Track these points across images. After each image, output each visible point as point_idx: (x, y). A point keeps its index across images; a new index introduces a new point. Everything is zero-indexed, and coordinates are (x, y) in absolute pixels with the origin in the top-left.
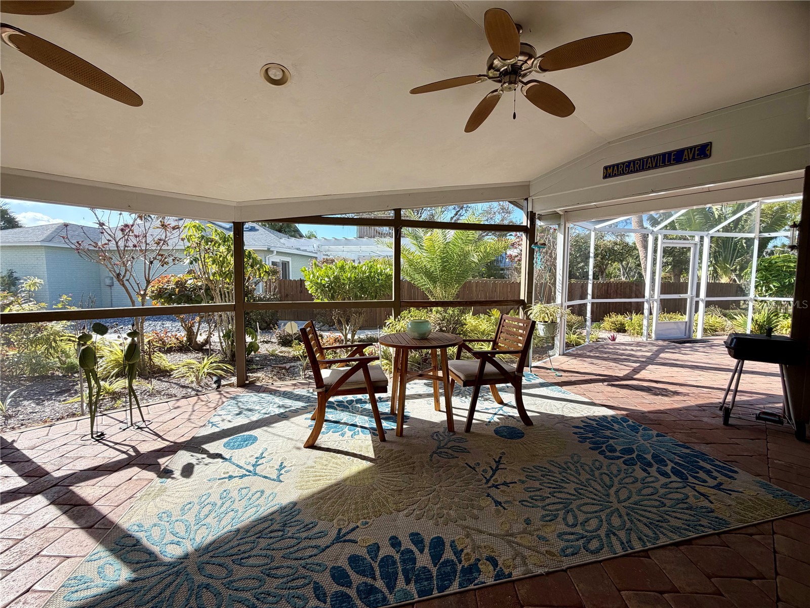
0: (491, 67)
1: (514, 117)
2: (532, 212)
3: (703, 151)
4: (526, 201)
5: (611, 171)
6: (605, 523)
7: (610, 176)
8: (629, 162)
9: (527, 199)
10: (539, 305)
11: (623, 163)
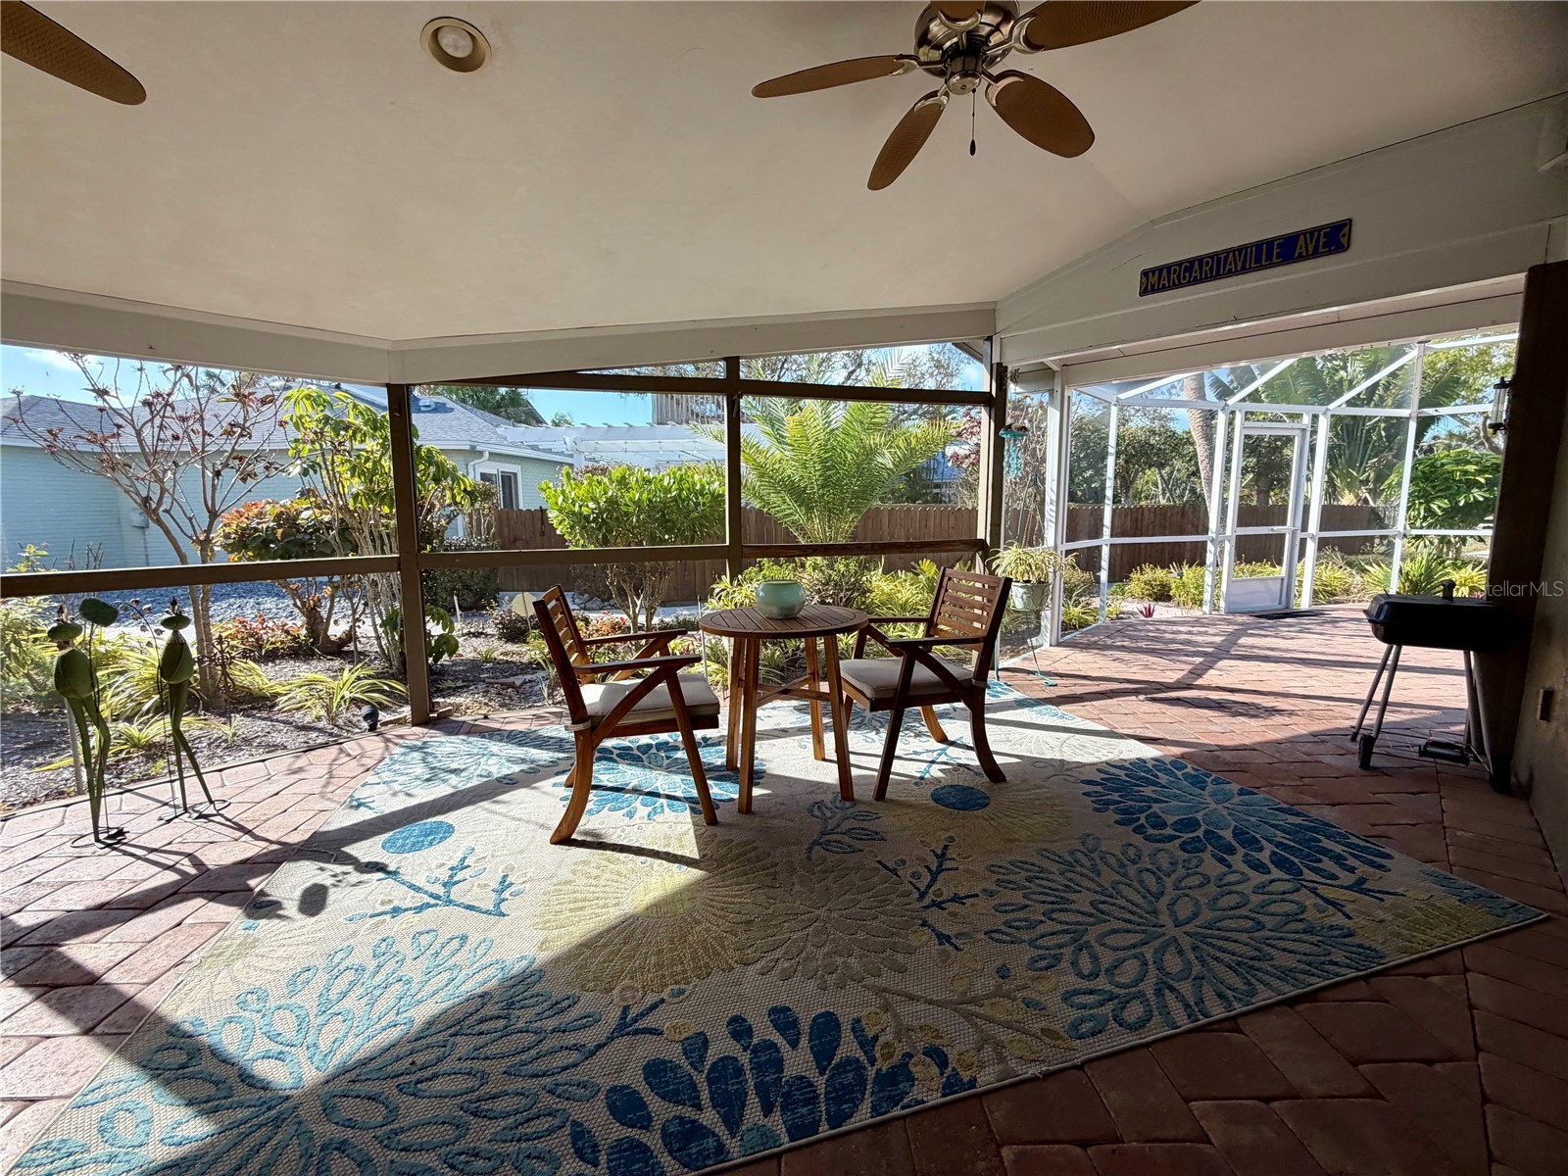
0: (923, 39)
1: (973, 151)
2: (999, 365)
3: (1333, 238)
4: (988, 343)
5: (1157, 281)
6: (1151, 967)
7: (1153, 291)
8: (1192, 261)
9: (990, 339)
10: (1014, 549)
11: (1179, 264)
